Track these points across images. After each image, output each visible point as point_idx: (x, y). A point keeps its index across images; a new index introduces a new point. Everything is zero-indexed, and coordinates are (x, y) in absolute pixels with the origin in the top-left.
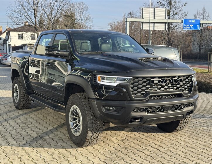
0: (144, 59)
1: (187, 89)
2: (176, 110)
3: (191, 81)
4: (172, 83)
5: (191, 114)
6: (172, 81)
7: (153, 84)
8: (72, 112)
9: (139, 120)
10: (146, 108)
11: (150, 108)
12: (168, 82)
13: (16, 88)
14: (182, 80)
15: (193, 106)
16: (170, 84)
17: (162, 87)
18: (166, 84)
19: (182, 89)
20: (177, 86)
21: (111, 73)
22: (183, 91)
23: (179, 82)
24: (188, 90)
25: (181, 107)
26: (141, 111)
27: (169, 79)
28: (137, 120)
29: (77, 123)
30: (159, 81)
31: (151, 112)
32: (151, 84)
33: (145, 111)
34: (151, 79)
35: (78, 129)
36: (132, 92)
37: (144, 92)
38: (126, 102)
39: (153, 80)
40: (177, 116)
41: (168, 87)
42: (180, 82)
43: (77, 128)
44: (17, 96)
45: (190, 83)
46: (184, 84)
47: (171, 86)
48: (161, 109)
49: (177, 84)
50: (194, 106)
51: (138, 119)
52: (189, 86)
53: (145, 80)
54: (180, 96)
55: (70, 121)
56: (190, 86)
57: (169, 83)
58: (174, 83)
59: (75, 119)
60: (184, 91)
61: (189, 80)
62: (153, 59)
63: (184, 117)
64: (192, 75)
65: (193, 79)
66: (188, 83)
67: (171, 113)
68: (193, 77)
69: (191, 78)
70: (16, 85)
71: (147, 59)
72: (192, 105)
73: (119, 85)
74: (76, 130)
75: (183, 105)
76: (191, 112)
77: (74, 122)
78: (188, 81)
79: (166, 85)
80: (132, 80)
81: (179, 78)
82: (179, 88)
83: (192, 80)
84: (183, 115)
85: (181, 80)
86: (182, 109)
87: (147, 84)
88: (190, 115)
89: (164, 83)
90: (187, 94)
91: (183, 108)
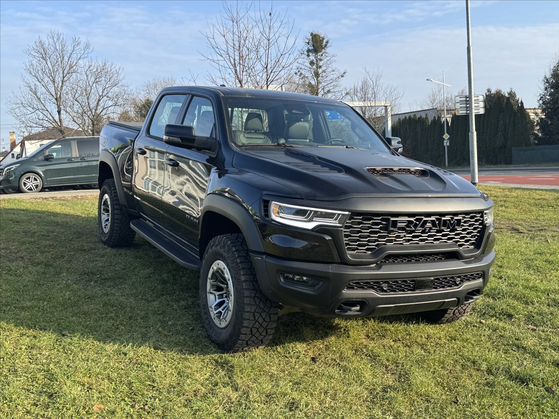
0: (378, 168)
1: (470, 240)
2: (444, 287)
3: (482, 224)
4: (438, 228)
5: (475, 297)
6: (439, 224)
7: (396, 229)
8: (213, 274)
9: (358, 308)
10: (375, 282)
11: (385, 282)
12: (429, 225)
13: (106, 202)
14: (462, 221)
15: (481, 280)
16: (435, 229)
17: (414, 237)
18: (425, 229)
19: (459, 241)
20: (449, 235)
21: (302, 199)
22: (461, 246)
23: (454, 226)
24: (472, 244)
25: (455, 282)
26: (363, 288)
27: (433, 218)
28: (354, 308)
29: (223, 298)
30: (410, 222)
31: (385, 291)
32: (391, 229)
33: (373, 288)
34: (392, 219)
35: (223, 312)
36: (347, 244)
37: (373, 245)
38: (330, 266)
39: (397, 221)
40: (445, 301)
41: (429, 236)
42: (456, 227)
43: (223, 310)
44: (107, 220)
45: (478, 228)
46: (464, 230)
47: (436, 235)
48: (409, 286)
49: (449, 230)
50: (484, 279)
51: (356, 306)
52: (476, 235)
53: (378, 219)
54: (454, 256)
55: (208, 290)
56: (478, 234)
57: (431, 228)
58: (443, 228)
59: (219, 289)
60: (463, 245)
61: (476, 221)
62: (400, 169)
63: (459, 303)
64: (485, 212)
65: (487, 220)
66: (474, 229)
67: (431, 295)
68: (486, 214)
69: (482, 216)
70: (106, 196)
71: (386, 169)
72: (479, 278)
73: (318, 228)
74: (220, 313)
75: (459, 277)
76: (477, 291)
77: (217, 293)
78: (474, 224)
79: (423, 232)
80: (348, 217)
81: (455, 218)
82: (454, 238)
83: (483, 220)
84: (458, 299)
85: (459, 221)
86: (457, 285)
87: (380, 228)
88: (472, 299)
89: (420, 227)
90: (471, 251)
91: (460, 283)
